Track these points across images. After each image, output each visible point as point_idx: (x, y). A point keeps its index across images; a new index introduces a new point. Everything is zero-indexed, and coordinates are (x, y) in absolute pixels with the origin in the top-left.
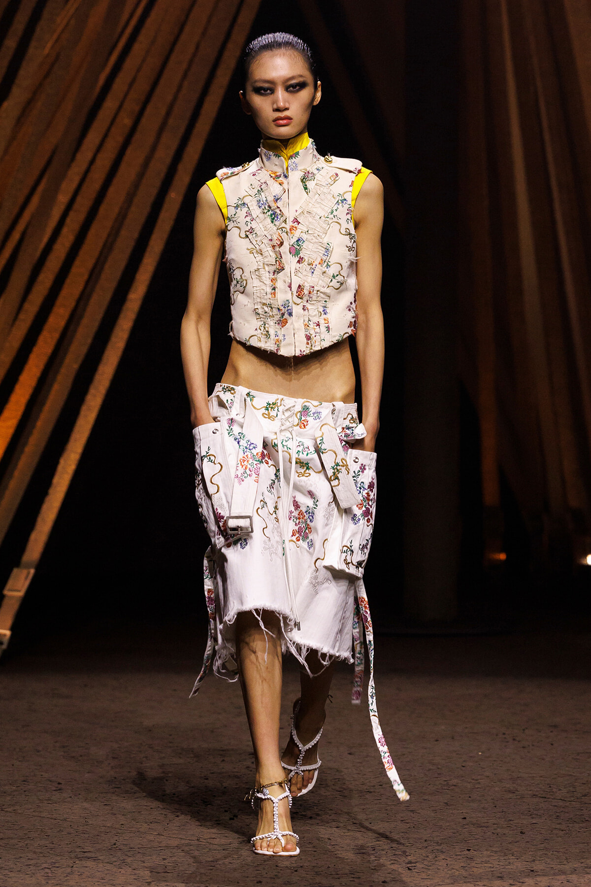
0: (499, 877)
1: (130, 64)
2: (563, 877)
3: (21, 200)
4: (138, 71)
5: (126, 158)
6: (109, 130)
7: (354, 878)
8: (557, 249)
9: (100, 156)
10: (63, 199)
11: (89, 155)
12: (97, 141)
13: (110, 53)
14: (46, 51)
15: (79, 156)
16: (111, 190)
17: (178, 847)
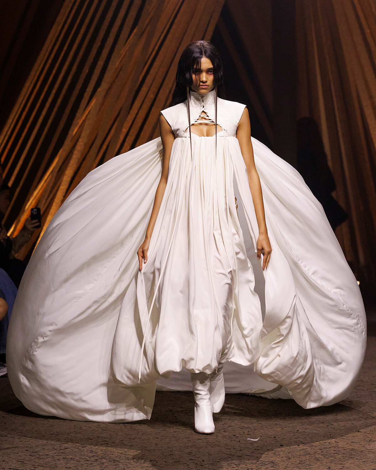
0: (322, 422)
1: (152, 71)
2: (350, 422)
3: (106, 132)
4: (156, 74)
5: (152, 112)
6: (144, 100)
7: (258, 424)
8: (339, 148)
9: (140, 111)
10: (125, 130)
11: (136, 111)
12: (139, 105)
13: (144, 67)
14: (116, 66)
15: (131, 112)
16: (146, 127)
17: (182, 412)
